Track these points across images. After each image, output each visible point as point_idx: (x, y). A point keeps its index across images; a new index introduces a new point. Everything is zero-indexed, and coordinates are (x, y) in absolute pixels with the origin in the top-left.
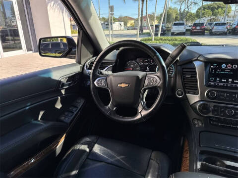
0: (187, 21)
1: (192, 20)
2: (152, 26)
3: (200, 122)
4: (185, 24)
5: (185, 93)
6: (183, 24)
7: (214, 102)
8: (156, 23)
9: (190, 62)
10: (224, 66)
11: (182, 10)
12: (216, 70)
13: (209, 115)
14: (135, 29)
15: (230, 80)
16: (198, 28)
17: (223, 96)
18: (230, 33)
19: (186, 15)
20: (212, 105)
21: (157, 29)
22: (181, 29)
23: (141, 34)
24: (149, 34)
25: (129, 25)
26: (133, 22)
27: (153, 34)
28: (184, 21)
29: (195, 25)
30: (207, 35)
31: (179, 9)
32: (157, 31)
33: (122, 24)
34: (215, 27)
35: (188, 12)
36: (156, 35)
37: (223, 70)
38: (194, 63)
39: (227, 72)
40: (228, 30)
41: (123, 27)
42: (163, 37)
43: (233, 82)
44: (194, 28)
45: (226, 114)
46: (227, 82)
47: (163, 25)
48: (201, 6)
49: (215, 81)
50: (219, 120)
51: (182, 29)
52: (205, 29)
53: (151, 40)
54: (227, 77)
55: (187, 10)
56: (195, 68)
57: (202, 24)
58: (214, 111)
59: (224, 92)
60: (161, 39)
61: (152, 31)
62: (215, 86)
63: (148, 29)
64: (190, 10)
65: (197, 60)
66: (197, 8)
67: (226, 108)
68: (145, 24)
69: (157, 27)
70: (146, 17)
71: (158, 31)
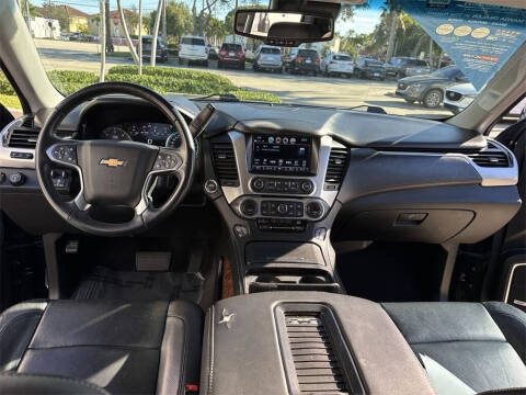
0: (208, 35)
1: (219, 36)
2: (134, 37)
3: (244, 229)
4: (206, 43)
5: (220, 185)
6: (201, 43)
7: (263, 196)
8: (142, 32)
9: (224, 132)
10: (271, 139)
11: (198, 11)
12: (261, 146)
13: (255, 216)
14: (90, 40)
15: (281, 161)
16: (232, 54)
17: (273, 185)
18: (286, 70)
19: (207, 23)
20: (258, 201)
21: (148, 49)
22: (198, 53)
23: (111, 54)
24: (128, 57)
25: (73, 29)
26: (83, 21)
27: (139, 58)
28: (204, 38)
29: (226, 47)
30: (248, 71)
31: (191, 7)
32: (147, 52)
33: (56, 23)
34: (262, 56)
35: (209, 17)
36: (147, 60)
37: (270, 146)
38: (230, 134)
39: (276, 149)
40: (284, 64)
41: (57, 33)
42: (162, 68)
43: (284, 164)
44: (223, 53)
45: (278, 213)
46: (277, 164)
47: (160, 39)
48: (234, 7)
49: (261, 163)
50: (269, 222)
51: (200, 53)
52: (244, 59)
53: (136, 72)
54: (276, 156)
55: (207, 11)
56: (230, 144)
57: (239, 46)
58: (262, 208)
59: (273, 179)
60: (159, 73)
61: (134, 49)
62: (261, 172)
63: (125, 43)
64: (213, 13)
65: (233, 129)
66: (227, 11)
67: (278, 203)
68: (116, 31)
69: (146, 41)
70: (117, 15)
71: (150, 52)
